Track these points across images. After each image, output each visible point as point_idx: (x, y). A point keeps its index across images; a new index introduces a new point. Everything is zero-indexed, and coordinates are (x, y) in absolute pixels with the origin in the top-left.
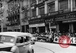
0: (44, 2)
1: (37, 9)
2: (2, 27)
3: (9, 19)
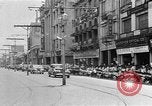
0: (146, 3)
1: (133, 16)
2: (63, 54)
3: (76, 37)
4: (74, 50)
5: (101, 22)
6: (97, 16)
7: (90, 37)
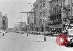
4: (50, 24)
5: (63, 10)
6: (61, 7)
7: (58, 18)
